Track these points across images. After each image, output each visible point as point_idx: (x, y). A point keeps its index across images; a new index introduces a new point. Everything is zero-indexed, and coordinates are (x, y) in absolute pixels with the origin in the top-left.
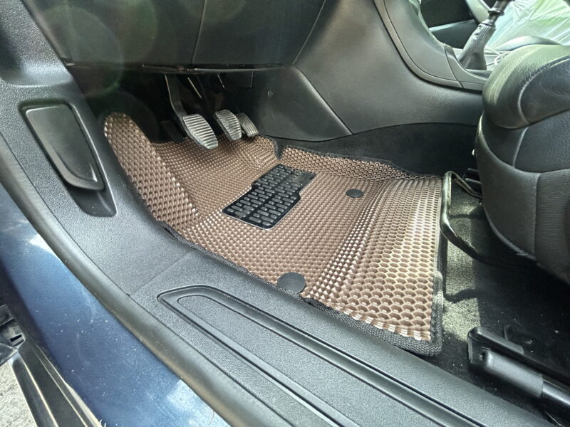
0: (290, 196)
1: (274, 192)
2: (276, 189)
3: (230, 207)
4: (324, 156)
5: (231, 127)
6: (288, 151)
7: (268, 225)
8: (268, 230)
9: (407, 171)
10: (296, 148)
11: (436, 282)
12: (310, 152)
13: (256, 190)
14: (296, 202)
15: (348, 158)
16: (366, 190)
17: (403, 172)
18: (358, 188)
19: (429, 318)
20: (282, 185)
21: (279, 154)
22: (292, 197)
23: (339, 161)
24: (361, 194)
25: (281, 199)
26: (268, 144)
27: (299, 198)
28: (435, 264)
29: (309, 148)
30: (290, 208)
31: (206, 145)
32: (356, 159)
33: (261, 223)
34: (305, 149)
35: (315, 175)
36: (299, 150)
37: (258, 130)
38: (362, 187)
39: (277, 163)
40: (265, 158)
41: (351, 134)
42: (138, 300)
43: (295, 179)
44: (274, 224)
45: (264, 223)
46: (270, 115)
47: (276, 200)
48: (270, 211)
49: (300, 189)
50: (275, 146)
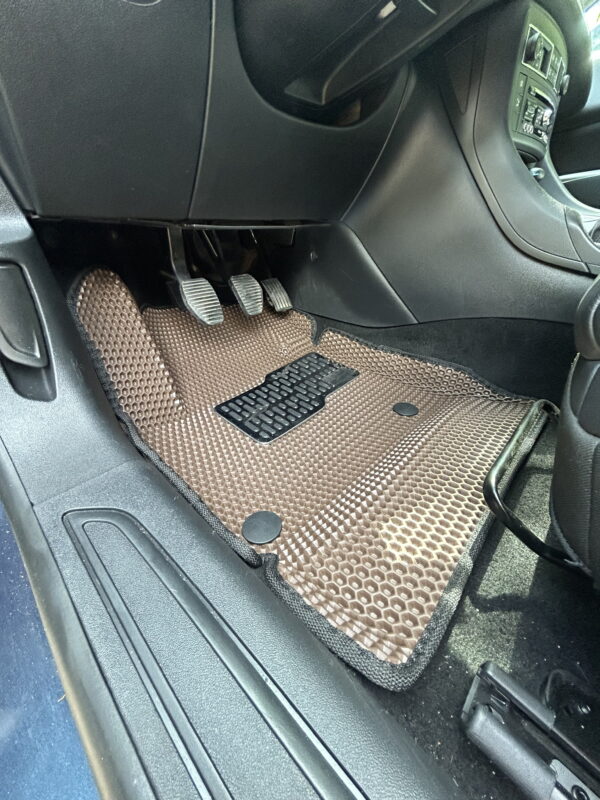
0: (311, 399)
1: (291, 391)
2: (296, 388)
3: (226, 404)
4: (376, 349)
5: (249, 297)
6: (329, 336)
7: (266, 437)
8: (264, 444)
9: (495, 387)
10: (339, 333)
11: (457, 572)
12: (357, 341)
13: (269, 385)
14: (316, 409)
15: (409, 356)
16: (425, 406)
17: (488, 387)
18: (413, 403)
19: (421, 628)
20: (307, 382)
21: (316, 338)
22: (313, 402)
23: (394, 360)
24: (413, 411)
25: (298, 404)
26: (304, 322)
27: (322, 404)
28: (470, 543)
29: (359, 335)
30: (305, 417)
31: (205, 320)
32: (420, 360)
33: (258, 433)
34: (351, 336)
35: (357, 374)
36: (343, 335)
37: (292, 303)
38: (419, 402)
39: (309, 351)
40: (295, 342)
41: (416, 322)
42: (39, 515)
43: (328, 376)
44: (274, 437)
45: (261, 434)
46: (311, 284)
47: (290, 404)
48: (276, 418)
49: (329, 392)
50: (313, 327)
